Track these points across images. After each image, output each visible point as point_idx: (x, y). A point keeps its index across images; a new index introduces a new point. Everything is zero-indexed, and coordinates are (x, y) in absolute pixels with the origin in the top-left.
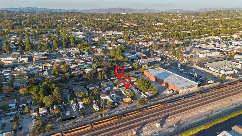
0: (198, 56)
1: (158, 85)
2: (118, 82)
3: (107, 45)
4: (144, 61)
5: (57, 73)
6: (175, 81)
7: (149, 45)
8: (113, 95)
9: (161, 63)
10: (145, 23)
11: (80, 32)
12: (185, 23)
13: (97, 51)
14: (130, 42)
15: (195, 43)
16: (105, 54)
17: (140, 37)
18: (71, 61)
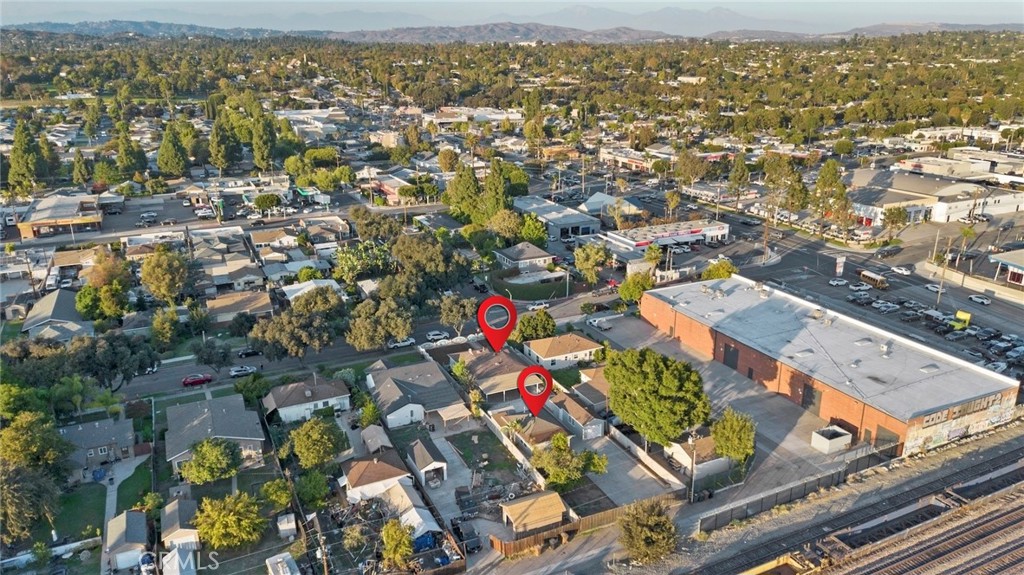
0: (928, 213)
1: (741, 391)
2: (480, 369)
3: (435, 162)
4: (633, 239)
5: (107, 307)
6: (857, 362)
7: (654, 161)
8: (437, 465)
9: (730, 253)
10: (622, 77)
11: (320, 108)
12: (803, 76)
13: (380, 191)
14: (556, 149)
15: (882, 157)
16: (423, 205)
17: (602, 130)
18: (223, 240)
